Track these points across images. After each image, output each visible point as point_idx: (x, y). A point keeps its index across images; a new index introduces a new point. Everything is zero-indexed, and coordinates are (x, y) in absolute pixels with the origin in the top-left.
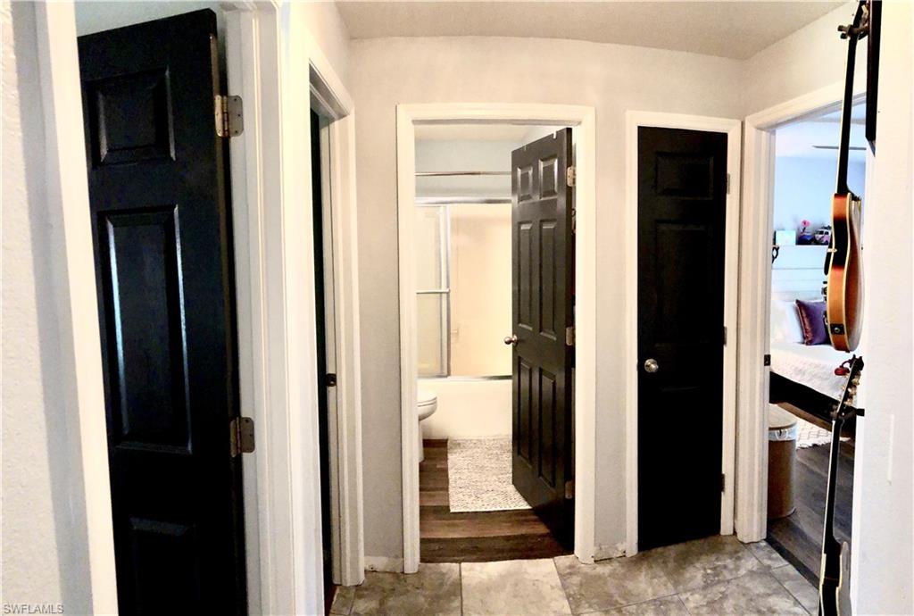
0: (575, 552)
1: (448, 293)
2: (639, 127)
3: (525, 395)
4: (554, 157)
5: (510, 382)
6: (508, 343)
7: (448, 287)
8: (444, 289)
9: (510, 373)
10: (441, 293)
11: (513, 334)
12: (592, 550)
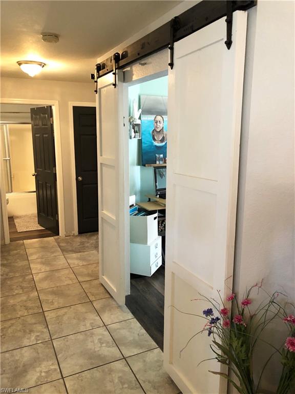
0: (60, 235)
1: (9, 160)
2: (73, 107)
3: (41, 197)
4: (46, 114)
5: (35, 193)
6: (33, 175)
7: (9, 157)
8: (8, 158)
9: (35, 190)
10: (6, 160)
11: (35, 172)
12: (65, 233)
